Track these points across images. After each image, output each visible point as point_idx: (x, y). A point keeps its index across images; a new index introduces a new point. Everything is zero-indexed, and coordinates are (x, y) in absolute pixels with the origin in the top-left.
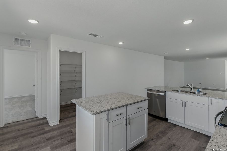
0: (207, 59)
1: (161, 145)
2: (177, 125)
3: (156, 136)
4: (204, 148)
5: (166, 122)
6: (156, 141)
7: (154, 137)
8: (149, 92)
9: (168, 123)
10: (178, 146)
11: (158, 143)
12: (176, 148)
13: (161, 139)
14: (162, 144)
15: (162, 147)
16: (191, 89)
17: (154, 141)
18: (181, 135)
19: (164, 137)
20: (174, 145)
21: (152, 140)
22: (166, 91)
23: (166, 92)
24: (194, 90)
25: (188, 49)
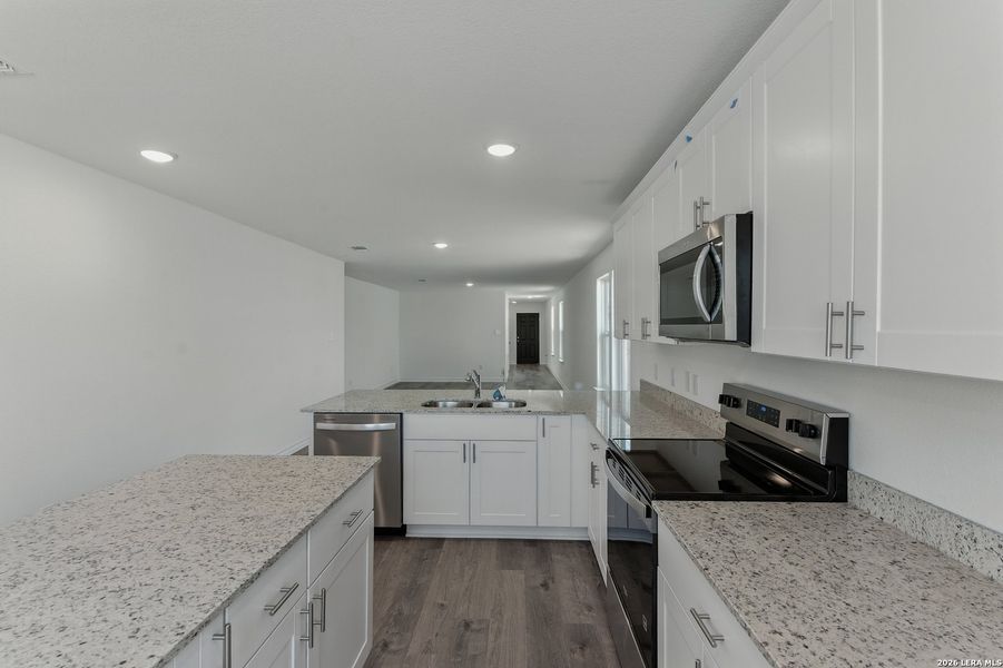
0: (469, 285)
1: (427, 650)
2: (444, 539)
3: (391, 620)
4: (542, 585)
5: (401, 542)
6: (403, 646)
7: (385, 629)
8: (321, 426)
9: (411, 542)
10: (480, 622)
11: (415, 648)
12: (479, 631)
13: (415, 623)
14: (429, 642)
15: (433, 656)
16: (478, 393)
17: (393, 647)
18: (471, 572)
19: (421, 610)
20: (467, 625)
21: (383, 650)
22: (402, 411)
23: (401, 414)
24: (486, 395)
25: (441, 246)
